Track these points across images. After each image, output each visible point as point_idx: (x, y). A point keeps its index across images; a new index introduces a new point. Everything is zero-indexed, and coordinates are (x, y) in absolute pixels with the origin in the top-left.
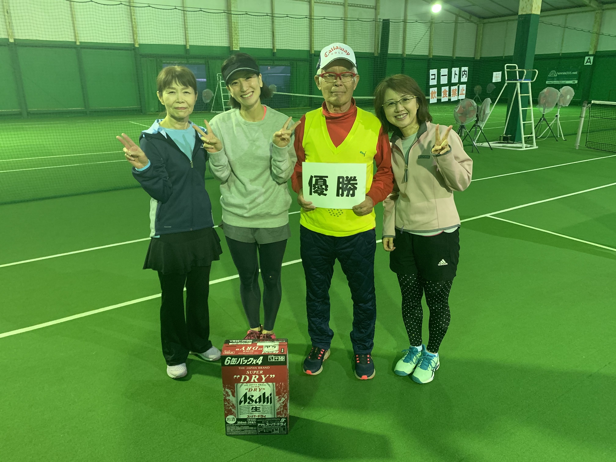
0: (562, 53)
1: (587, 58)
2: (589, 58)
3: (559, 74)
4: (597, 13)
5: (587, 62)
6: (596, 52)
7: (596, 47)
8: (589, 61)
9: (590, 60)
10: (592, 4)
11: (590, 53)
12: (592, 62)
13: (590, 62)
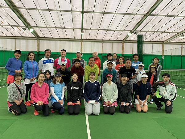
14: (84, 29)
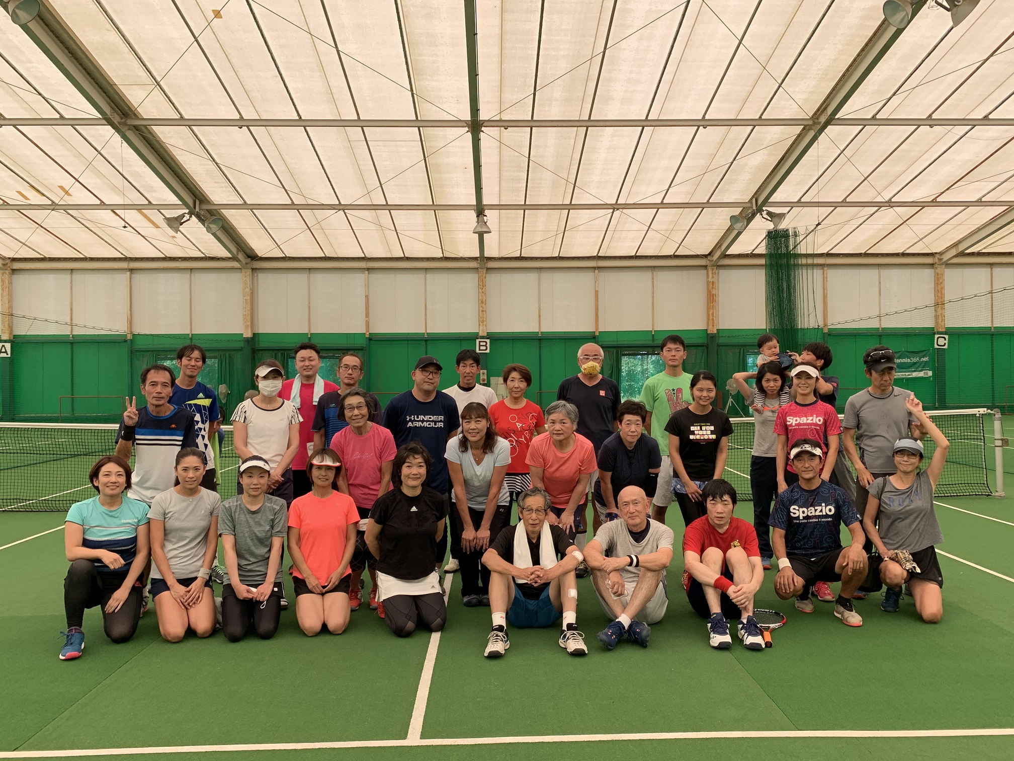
11: (4, 337)
14: (492, 207)
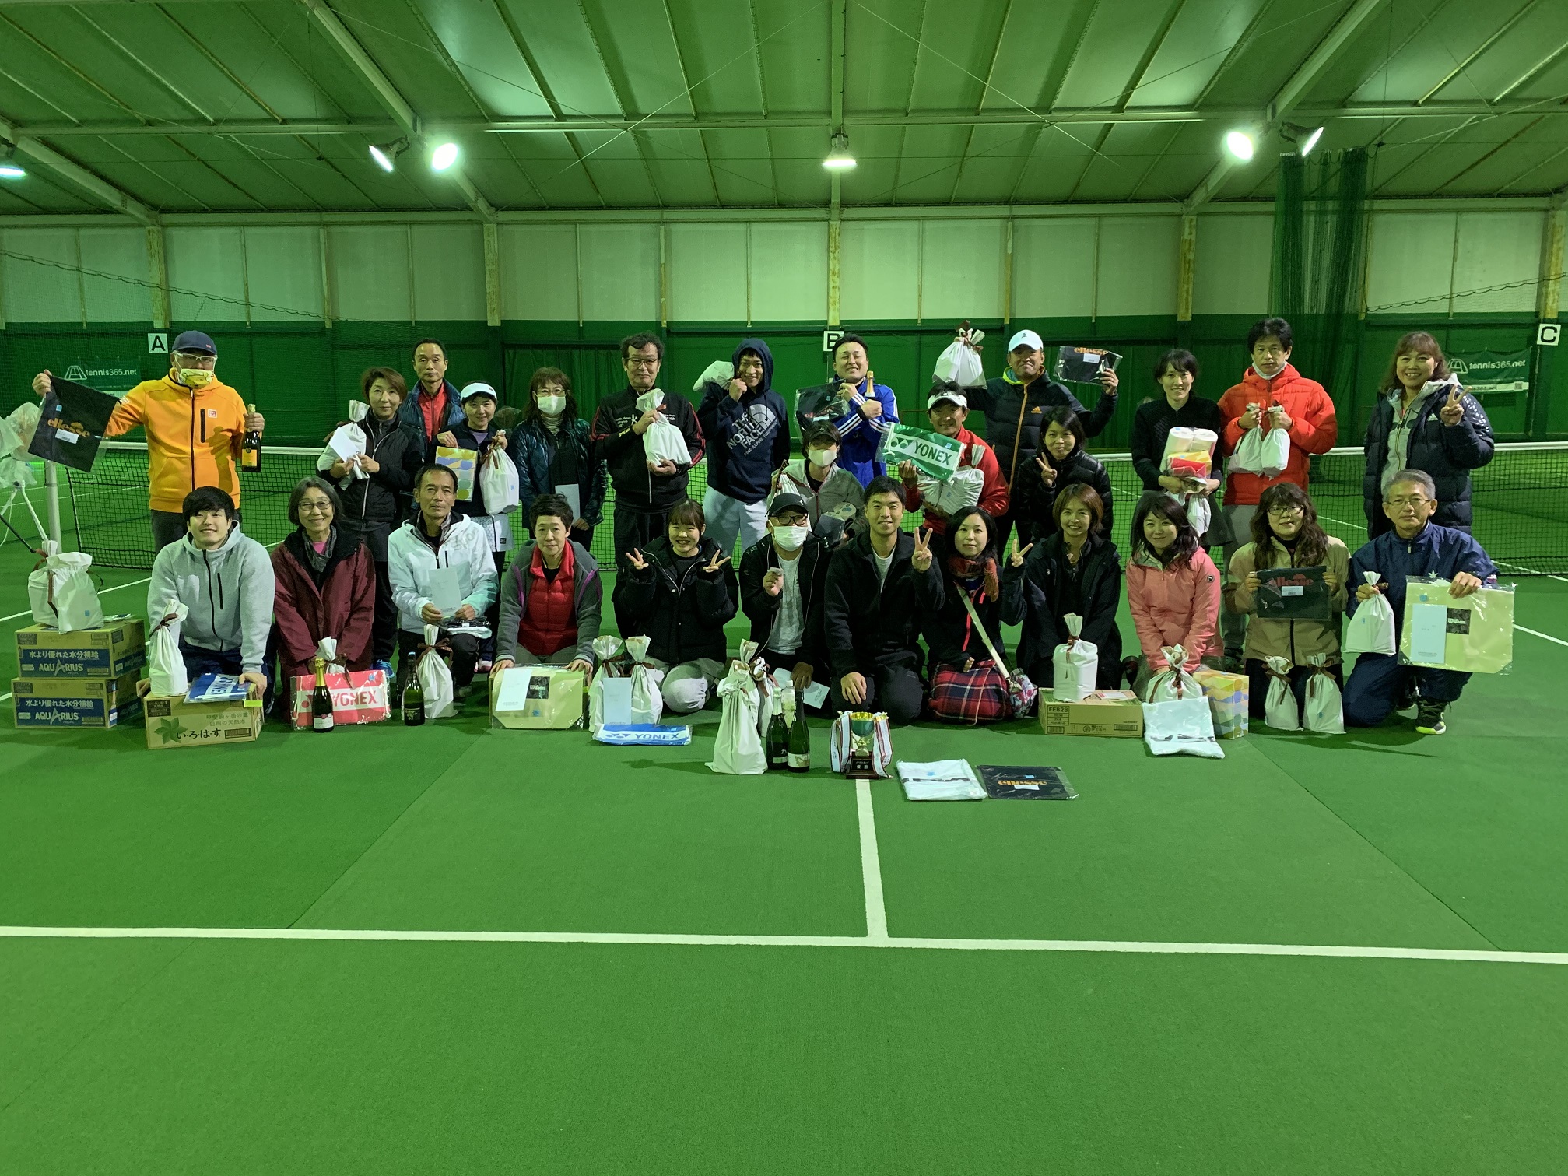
0: (87, 324)
1: (151, 337)
2: (157, 337)
3: (90, 373)
4: (149, 232)
5: (154, 346)
6: (171, 323)
7: (168, 310)
8: (158, 344)
9: (160, 341)
10: (130, 210)
11: (158, 325)
12: (165, 345)
13: (162, 347)
